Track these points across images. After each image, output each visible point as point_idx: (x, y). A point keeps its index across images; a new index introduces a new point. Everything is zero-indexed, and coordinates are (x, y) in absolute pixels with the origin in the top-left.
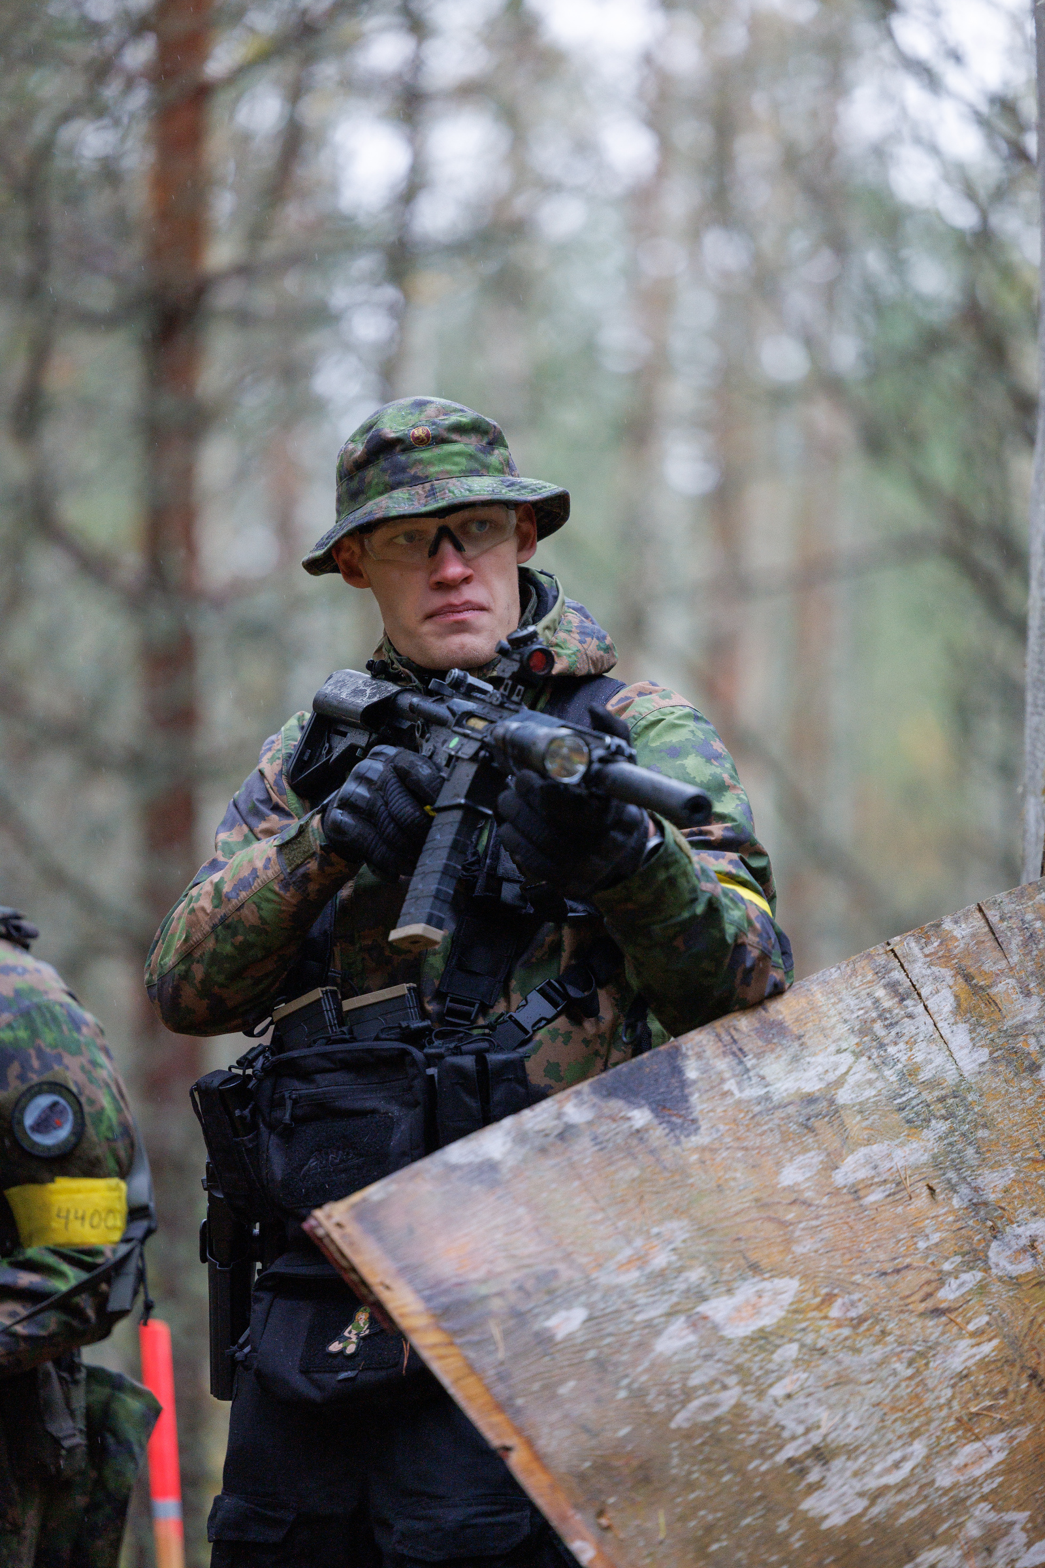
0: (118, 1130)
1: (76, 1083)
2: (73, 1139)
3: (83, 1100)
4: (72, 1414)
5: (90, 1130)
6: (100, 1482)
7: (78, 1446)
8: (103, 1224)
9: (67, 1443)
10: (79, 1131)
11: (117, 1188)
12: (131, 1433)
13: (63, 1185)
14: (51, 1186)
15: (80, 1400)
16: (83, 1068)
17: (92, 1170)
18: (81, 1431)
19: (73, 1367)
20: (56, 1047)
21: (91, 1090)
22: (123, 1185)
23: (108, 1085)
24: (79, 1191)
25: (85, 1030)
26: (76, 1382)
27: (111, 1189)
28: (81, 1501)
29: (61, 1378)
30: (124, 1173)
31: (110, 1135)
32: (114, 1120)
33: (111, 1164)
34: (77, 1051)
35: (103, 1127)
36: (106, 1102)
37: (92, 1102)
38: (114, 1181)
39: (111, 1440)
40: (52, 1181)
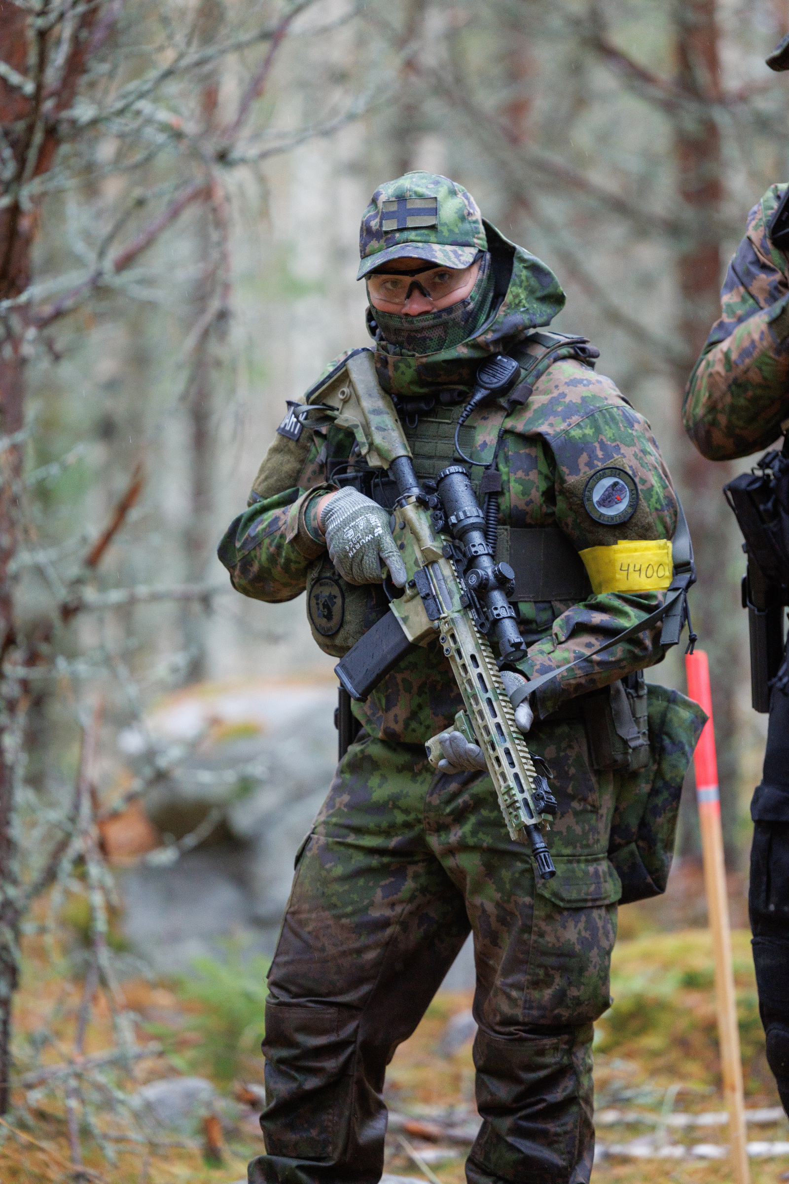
0: (664, 502)
1: (631, 467)
2: (630, 511)
3: (637, 480)
4: (637, 721)
5: (643, 503)
6: (659, 774)
7: (641, 746)
8: (655, 574)
9: (633, 744)
10: (635, 504)
11: (665, 547)
12: (683, 736)
13: (623, 545)
14: (614, 547)
15: (643, 709)
16: (635, 455)
17: (645, 534)
18: (644, 733)
19: (637, 685)
20: (615, 440)
21: (642, 473)
22: (669, 544)
23: (656, 468)
24: (636, 550)
25: (636, 426)
26: (640, 697)
27: (660, 548)
28: (645, 788)
29: (628, 694)
30: (670, 534)
31: (659, 507)
32: (661, 496)
33: (660, 529)
34: (632, 444)
35: (653, 500)
36: (654, 480)
37: (644, 481)
38: (663, 542)
39: (667, 741)
40: (617, 544)
